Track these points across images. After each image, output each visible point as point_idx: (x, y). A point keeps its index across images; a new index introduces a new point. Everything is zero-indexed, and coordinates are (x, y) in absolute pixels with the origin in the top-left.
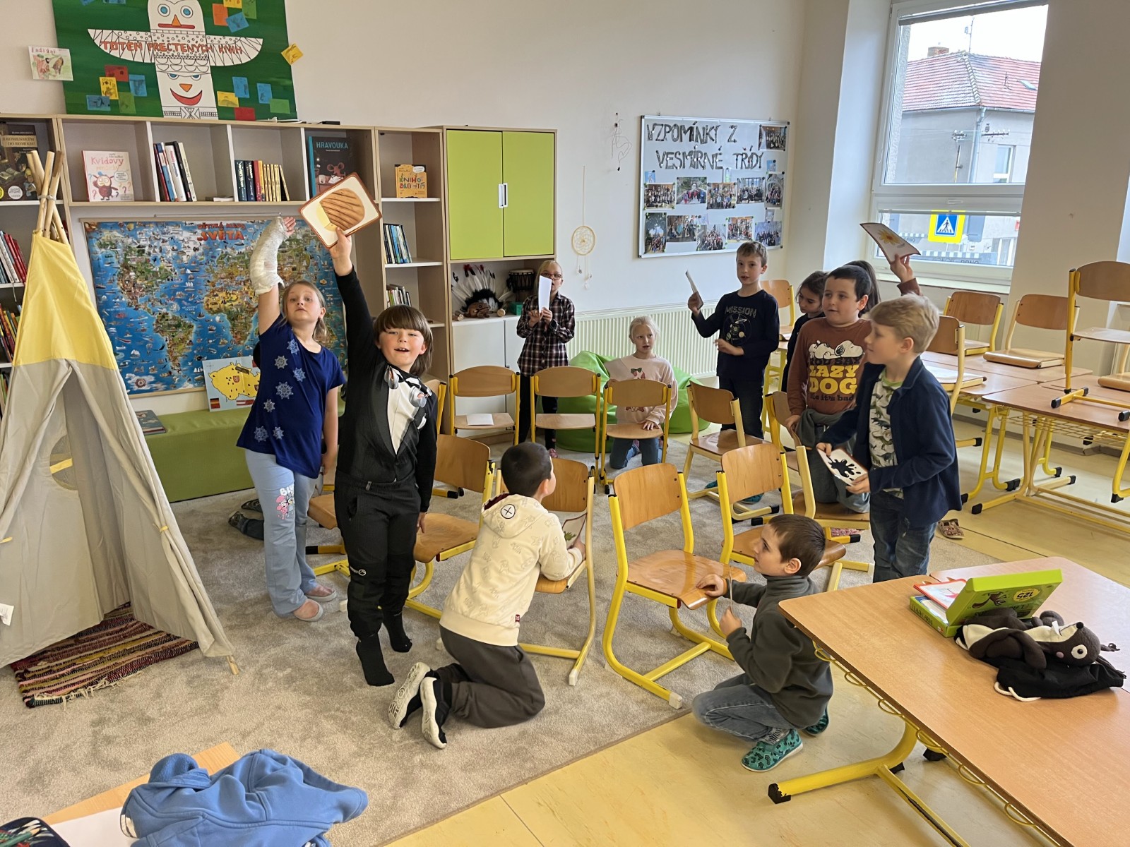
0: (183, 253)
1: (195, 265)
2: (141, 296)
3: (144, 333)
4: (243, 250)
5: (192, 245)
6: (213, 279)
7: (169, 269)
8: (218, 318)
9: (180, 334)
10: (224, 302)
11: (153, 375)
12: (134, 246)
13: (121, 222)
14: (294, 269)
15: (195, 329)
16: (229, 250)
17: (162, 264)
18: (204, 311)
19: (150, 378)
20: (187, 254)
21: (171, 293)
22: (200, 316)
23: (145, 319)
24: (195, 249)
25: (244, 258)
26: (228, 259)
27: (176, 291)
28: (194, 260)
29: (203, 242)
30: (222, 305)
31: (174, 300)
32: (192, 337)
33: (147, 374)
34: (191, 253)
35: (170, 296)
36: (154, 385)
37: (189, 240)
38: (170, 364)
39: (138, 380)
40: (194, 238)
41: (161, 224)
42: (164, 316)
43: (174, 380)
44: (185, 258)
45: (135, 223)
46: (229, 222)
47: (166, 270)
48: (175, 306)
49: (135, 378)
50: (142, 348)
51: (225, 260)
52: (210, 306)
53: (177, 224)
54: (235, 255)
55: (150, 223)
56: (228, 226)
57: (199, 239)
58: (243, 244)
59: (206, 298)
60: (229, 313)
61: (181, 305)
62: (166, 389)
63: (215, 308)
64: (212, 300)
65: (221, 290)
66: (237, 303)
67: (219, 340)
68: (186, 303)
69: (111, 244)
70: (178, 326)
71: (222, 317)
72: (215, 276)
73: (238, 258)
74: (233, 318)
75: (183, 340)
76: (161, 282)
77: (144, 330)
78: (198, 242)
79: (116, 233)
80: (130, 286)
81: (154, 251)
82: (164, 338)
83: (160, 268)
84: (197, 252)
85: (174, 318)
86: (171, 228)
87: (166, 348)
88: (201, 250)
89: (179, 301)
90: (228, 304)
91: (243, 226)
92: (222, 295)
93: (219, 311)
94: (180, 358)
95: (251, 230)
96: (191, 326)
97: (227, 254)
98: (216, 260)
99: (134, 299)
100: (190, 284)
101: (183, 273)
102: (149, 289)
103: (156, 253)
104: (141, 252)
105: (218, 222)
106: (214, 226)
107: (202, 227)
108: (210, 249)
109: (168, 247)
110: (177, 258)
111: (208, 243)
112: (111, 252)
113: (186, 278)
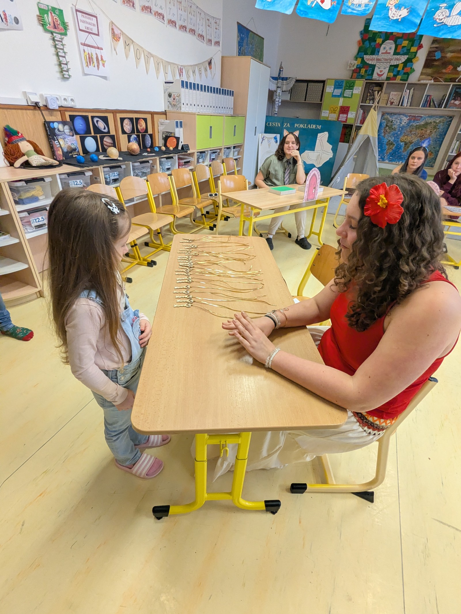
0: (402, 123)
4: (418, 124)
5: (405, 121)
6: (405, 132)
7: (396, 128)
8: (402, 144)
9: (391, 146)
10: (405, 139)
11: (381, 156)
12: (391, 120)
13: (390, 113)
14: (431, 132)
15: (395, 146)
16: (414, 124)
17: (395, 126)
18: (399, 142)
23: (385, 141)
24: (405, 123)
26: (413, 126)
27: (395, 134)
28: (403, 126)
31: (394, 136)
32: (393, 148)
36: (380, 159)
38: (386, 154)
40: (406, 119)
41: (400, 114)
42: (390, 141)
44: (401, 125)
45: (393, 114)
48: (393, 138)
50: (381, 149)
51: (411, 127)
52: (401, 140)
53: (404, 115)
55: (397, 114)
56: (418, 116)
58: (419, 122)
59: (401, 137)
60: (405, 142)
64: (403, 138)
65: (406, 136)
66: (409, 140)
68: (396, 138)
69: (386, 119)
70: (391, 144)
72: (407, 131)
73: (415, 126)
74: (406, 144)
75: (391, 148)
77: (384, 144)
79: (388, 116)
82: (387, 147)
86: (401, 116)
87: (386, 150)
90: (407, 140)
91: (421, 117)
92: (406, 137)
93: (403, 141)
94: (388, 153)
95: (423, 118)
96: (394, 145)
98: (409, 126)
99: (385, 135)
100: (399, 133)
101: (399, 129)
102: (389, 133)
103: (395, 123)
104: (392, 122)
105: (415, 115)
106: (413, 116)
107: (409, 116)
108: (409, 123)
109: (399, 121)
110: (399, 125)
111: (409, 121)
112: (385, 121)
113: (399, 131)
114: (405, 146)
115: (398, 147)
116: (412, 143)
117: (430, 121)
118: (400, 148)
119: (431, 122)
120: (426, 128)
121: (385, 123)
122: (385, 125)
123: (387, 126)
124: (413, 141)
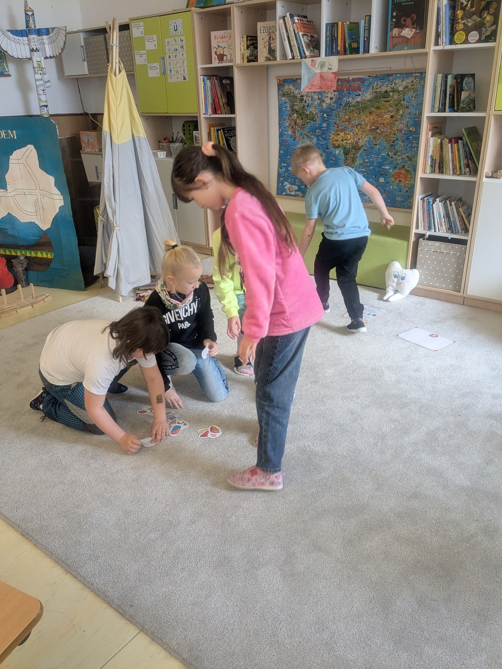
0: (324, 101)
1: (330, 110)
2: (298, 131)
4: (359, 99)
5: (329, 95)
6: (338, 122)
7: (314, 113)
8: (337, 152)
10: (342, 140)
11: (297, 186)
12: (299, 96)
13: (295, 78)
14: (392, 117)
16: (350, 99)
17: (312, 109)
19: (295, 188)
20: (326, 102)
21: (313, 130)
22: (327, 149)
24: (331, 99)
25: (358, 106)
26: (350, 106)
27: (316, 129)
28: (329, 107)
29: (336, 93)
30: (341, 142)
31: (314, 135)
33: (295, 185)
34: (328, 101)
35: (313, 133)
36: (297, 193)
39: (290, 187)
44: (324, 105)
46: (354, 76)
47: (313, 114)
48: (315, 140)
49: (288, 185)
51: (347, 108)
52: (334, 142)
54: (354, 103)
56: (353, 80)
57: (334, 91)
58: (360, 95)
59: (332, 136)
60: (345, 148)
61: (318, 140)
63: (336, 143)
64: (336, 138)
65: (342, 130)
66: (349, 141)
68: (321, 139)
69: (288, 94)
71: (340, 151)
72: (340, 120)
73: (355, 106)
74: (346, 153)
76: (309, 122)
78: (333, 93)
79: (291, 86)
81: (308, 100)
83: (310, 112)
84: (332, 101)
88: (334, 99)
89: (317, 137)
90: (345, 142)
91: (363, 80)
92: (342, 134)
93: (338, 147)
95: (367, 83)
97: (349, 103)
98: (341, 107)
99: (294, 132)
100: (325, 125)
101: (323, 116)
102: (303, 127)
103: (309, 101)
104: (302, 100)
105: (347, 77)
106: (344, 80)
108: (340, 98)
109: (316, 97)
110: (320, 105)
111: (339, 94)
112: (287, 100)
113: (324, 120)
114: (346, 159)
116: (360, 149)
117: (384, 89)
119: (386, 92)
120: (378, 108)
121: (288, 105)
122: (289, 109)
123: (293, 110)
124: (360, 144)
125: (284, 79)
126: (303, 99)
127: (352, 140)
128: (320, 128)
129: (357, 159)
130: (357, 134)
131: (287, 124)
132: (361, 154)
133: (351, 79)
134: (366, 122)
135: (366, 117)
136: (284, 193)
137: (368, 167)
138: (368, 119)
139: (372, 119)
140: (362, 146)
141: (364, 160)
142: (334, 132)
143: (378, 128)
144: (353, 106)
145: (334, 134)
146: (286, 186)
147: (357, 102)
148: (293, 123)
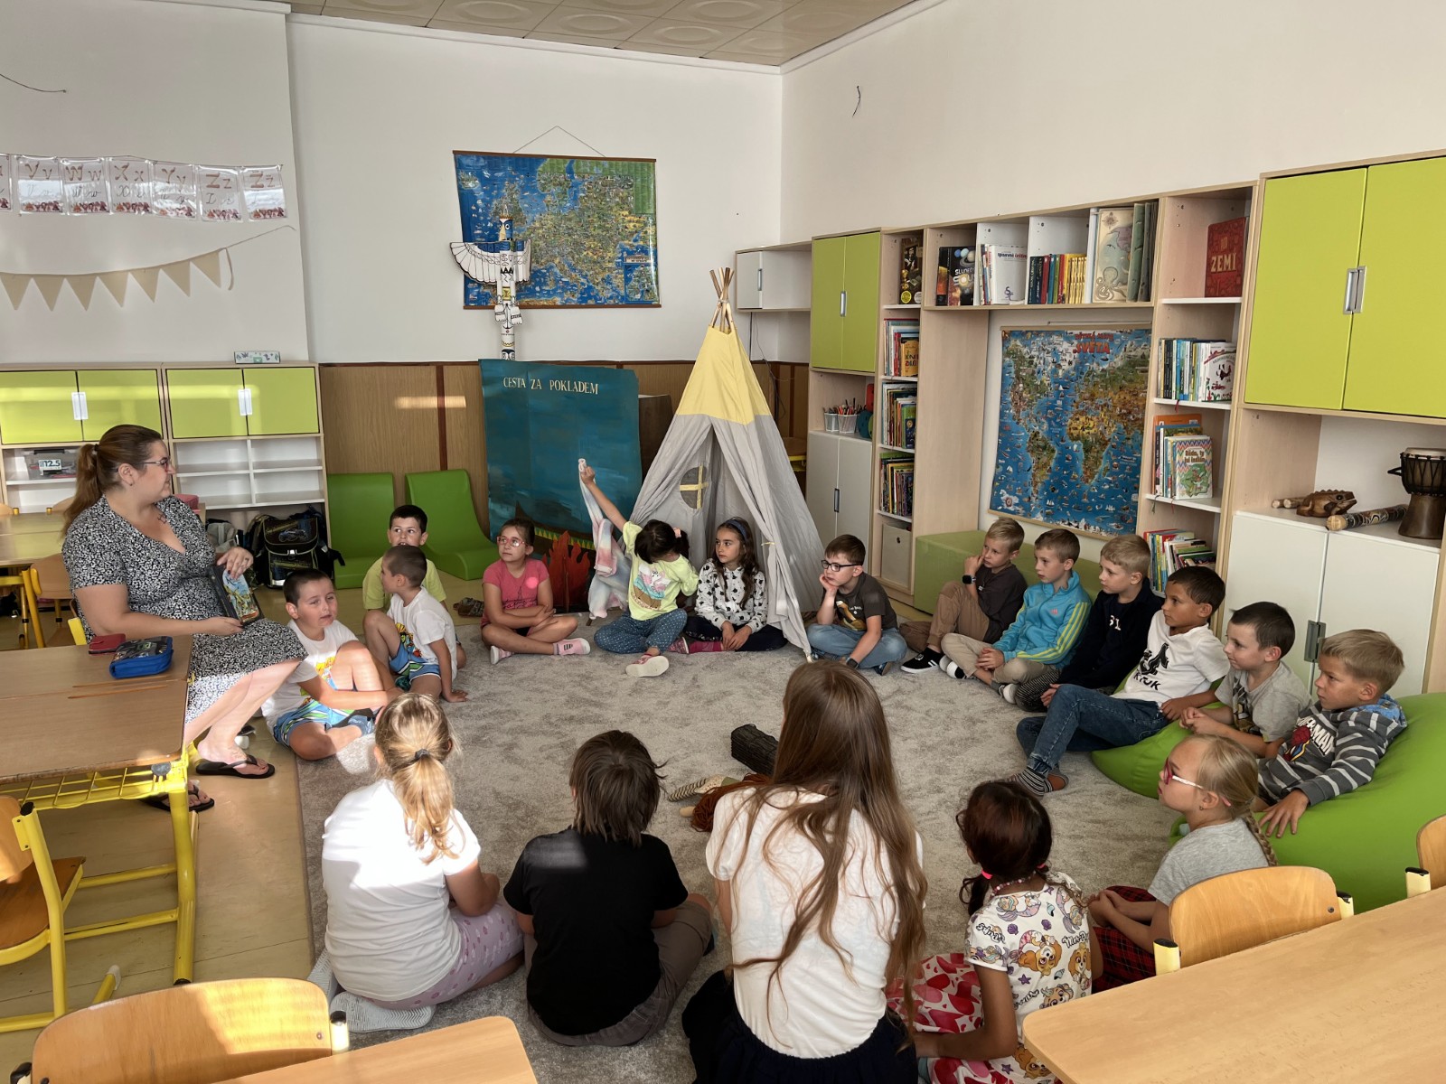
0: (1060, 366)
1: (1067, 382)
2: (1024, 410)
3: (1018, 449)
4: (1105, 367)
5: (1068, 358)
6: (1078, 399)
7: (1047, 383)
8: (1075, 447)
9: (1044, 457)
10: (1083, 429)
11: (1018, 496)
12: (1027, 356)
13: (1024, 330)
15: (1056, 455)
16: (1095, 365)
17: (1044, 377)
18: (1067, 438)
19: (1015, 500)
20: (1063, 367)
21: (1045, 410)
22: (1062, 441)
23: (1023, 437)
24: (1070, 363)
25: (1105, 376)
26: (1094, 375)
27: (1048, 408)
28: (1066, 375)
29: (1076, 355)
30: (1081, 431)
31: (1045, 418)
32: (1052, 464)
33: (1014, 495)
34: (1065, 366)
35: (1043, 414)
36: (1017, 508)
37: (1067, 350)
38: (1032, 488)
39: (1007, 499)
41: (1049, 333)
42: (1036, 434)
43: (1031, 507)
44: (1060, 372)
45: (1032, 332)
46: (1101, 332)
47: (1045, 385)
48: (1045, 426)
49: (1006, 496)
50: (1015, 466)
51: (1090, 378)
52: (1072, 431)
53: (1060, 333)
54: (1099, 372)
55: (1042, 331)
56: (1101, 336)
57: (1075, 352)
58: (1107, 360)
59: (1070, 421)
60: (1085, 442)
61: (1050, 426)
62: (1025, 516)
63: (1075, 433)
64: (1074, 425)
65: (1082, 413)
66: (1092, 431)
67: (1071, 473)
68: (1054, 424)
69: (1015, 353)
70: (1044, 448)
71: (1079, 445)
72: (1080, 396)
73: (1101, 376)
74: (1087, 449)
75: (1045, 465)
76: (1039, 397)
77: (1019, 447)
78: (1073, 355)
79: (1019, 343)
80: (1017, 399)
81: (1040, 363)
82: (1032, 459)
83: (1042, 382)
84: (1071, 366)
85: (1043, 440)
86: (1055, 338)
87: (1032, 471)
88: (1073, 365)
89: (1049, 420)
90: (1087, 431)
91: (1111, 337)
92: (1082, 419)
93: (1077, 438)
94: (1039, 484)
95: (1117, 342)
96: (1053, 451)
97: (1093, 371)
98: (1083, 376)
99: (1018, 412)
100: (1059, 403)
101: (1058, 389)
102: (1030, 404)
103: (1041, 366)
105: (1091, 332)
106: (1088, 336)
107: (1078, 337)
108: (1081, 363)
109: (1050, 359)
110: (1055, 372)
111: (1080, 357)
112: (1012, 362)
113: (1058, 395)
114: (1087, 458)
115: (1066, 463)
116: (1106, 444)
117: (1139, 352)
118: (1070, 467)
120: (1130, 382)
121: (1013, 369)
122: (1014, 375)
123: (1018, 377)
124: (1107, 437)
125: (1011, 331)
126: (1032, 362)
127: (1095, 429)
128: (1052, 407)
129: (1102, 461)
130: (1103, 420)
131: (1010, 399)
132: (1108, 453)
133: (1096, 334)
134: (1115, 401)
135: (1115, 394)
136: (1000, 508)
137: (1118, 474)
138: (1117, 396)
139: (1122, 397)
140: (1109, 440)
141: (1111, 462)
142: (1072, 415)
143: (1130, 413)
144: (1097, 377)
145: (1071, 418)
146: (1002, 495)
147: (1103, 370)
148: (1018, 397)
